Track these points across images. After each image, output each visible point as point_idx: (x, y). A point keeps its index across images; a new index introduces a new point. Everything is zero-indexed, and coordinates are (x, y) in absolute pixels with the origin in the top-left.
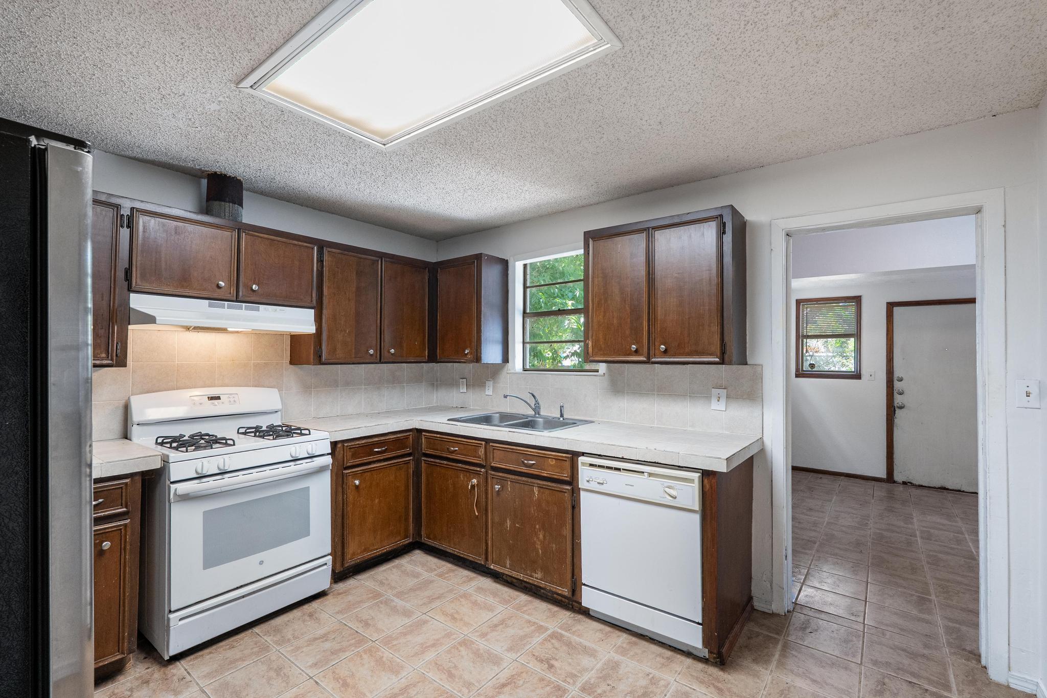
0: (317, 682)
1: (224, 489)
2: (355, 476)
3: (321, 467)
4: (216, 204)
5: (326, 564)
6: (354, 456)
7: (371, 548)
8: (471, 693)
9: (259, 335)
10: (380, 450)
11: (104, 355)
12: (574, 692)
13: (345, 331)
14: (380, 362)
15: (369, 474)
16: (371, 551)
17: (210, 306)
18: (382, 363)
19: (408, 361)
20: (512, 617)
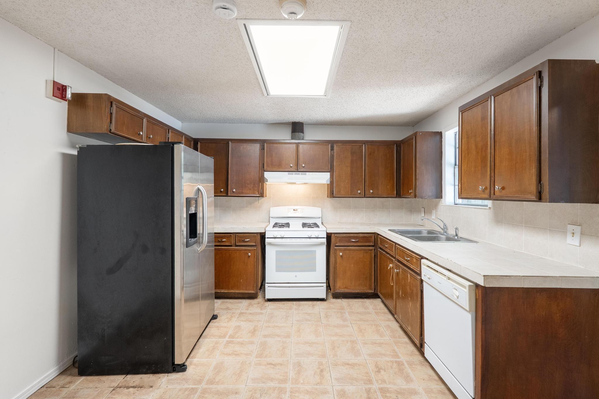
0: (292, 326)
1: (282, 244)
2: (341, 250)
3: (321, 243)
4: (297, 134)
5: (323, 287)
6: (340, 241)
7: (349, 288)
8: (333, 359)
9: (315, 185)
10: (355, 240)
11: (257, 193)
12: (375, 387)
13: (346, 182)
14: (365, 197)
15: (348, 251)
16: (349, 289)
17: (288, 174)
18: (366, 197)
19: (383, 196)
20: (388, 344)
